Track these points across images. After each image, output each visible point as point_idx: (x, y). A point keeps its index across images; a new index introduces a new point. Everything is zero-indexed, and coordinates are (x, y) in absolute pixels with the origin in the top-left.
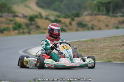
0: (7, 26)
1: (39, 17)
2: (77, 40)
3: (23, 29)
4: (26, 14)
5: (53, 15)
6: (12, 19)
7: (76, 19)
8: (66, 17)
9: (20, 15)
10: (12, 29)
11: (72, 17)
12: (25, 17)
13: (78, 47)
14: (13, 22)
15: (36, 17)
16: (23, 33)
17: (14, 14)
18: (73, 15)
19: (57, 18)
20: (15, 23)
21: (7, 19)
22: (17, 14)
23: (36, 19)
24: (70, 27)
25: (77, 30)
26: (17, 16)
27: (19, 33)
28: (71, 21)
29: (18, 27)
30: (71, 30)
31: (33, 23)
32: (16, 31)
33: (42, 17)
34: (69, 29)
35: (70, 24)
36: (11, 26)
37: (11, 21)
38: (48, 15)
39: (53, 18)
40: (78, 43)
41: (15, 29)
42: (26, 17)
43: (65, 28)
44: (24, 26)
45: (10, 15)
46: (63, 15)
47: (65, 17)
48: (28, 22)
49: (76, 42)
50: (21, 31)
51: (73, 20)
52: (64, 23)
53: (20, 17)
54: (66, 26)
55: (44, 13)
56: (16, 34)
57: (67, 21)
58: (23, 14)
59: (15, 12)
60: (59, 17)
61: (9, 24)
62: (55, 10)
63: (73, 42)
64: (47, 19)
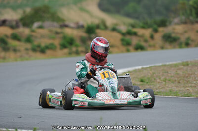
0: (51, 42)
1: (102, 27)
2: (161, 64)
3: (77, 46)
4: (81, 22)
5: (124, 24)
6: (59, 30)
7: (161, 29)
8: (145, 26)
9: (72, 25)
10: (59, 47)
11: (156, 26)
12: (79, 27)
13: (163, 75)
14: (61, 36)
15: (98, 27)
16: (77, 53)
17: (61, 23)
18: (156, 23)
19: (130, 28)
20: (64, 38)
21: (51, 31)
22: (67, 23)
23: (98, 31)
24: (152, 43)
25: (162, 48)
26: (66, 26)
27: (70, 54)
28: (153, 33)
29: (68, 43)
30: (153, 47)
31: (92, 36)
32: (66, 51)
33: (106, 27)
34: (150, 46)
35: (152, 37)
36: (57, 42)
37: (57, 33)
38: (116, 24)
39: (124, 28)
40: (162, 68)
41: (64, 46)
42: (82, 26)
43: (143, 44)
44: (78, 42)
45: (56, 24)
46: (141, 24)
47: (143, 27)
48: (84, 35)
49: (160, 66)
50: (74, 49)
51: (156, 31)
52: (142, 36)
53: (72, 28)
54: (146, 41)
55: (110, 20)
56: (65, 54)
57: (147, 32)
58: (77, 23)
59: (63, 20)
60: (133, 26)
61: (54, 39)
62: (128, 15)
63: (155, 66)
64: (114, 29)
